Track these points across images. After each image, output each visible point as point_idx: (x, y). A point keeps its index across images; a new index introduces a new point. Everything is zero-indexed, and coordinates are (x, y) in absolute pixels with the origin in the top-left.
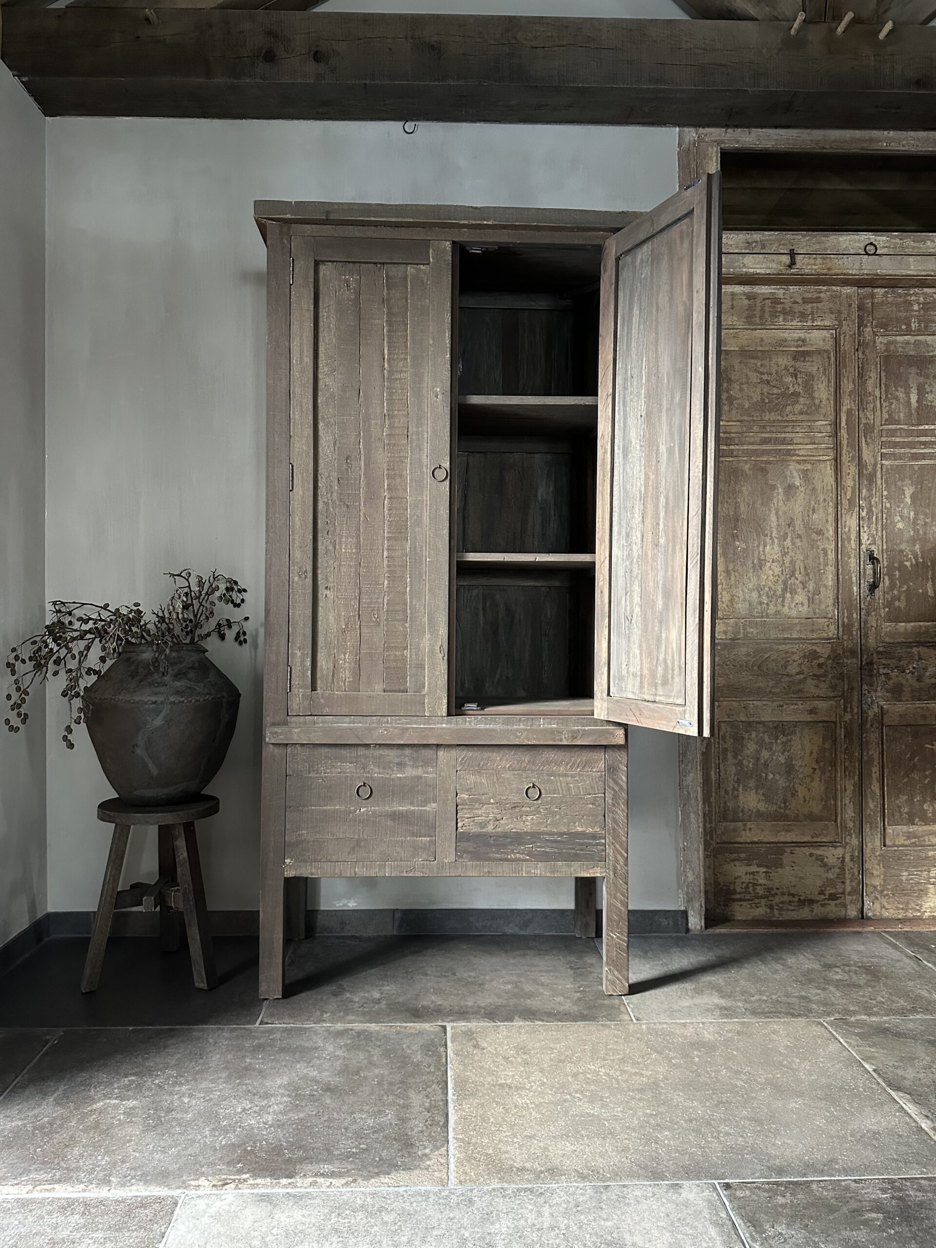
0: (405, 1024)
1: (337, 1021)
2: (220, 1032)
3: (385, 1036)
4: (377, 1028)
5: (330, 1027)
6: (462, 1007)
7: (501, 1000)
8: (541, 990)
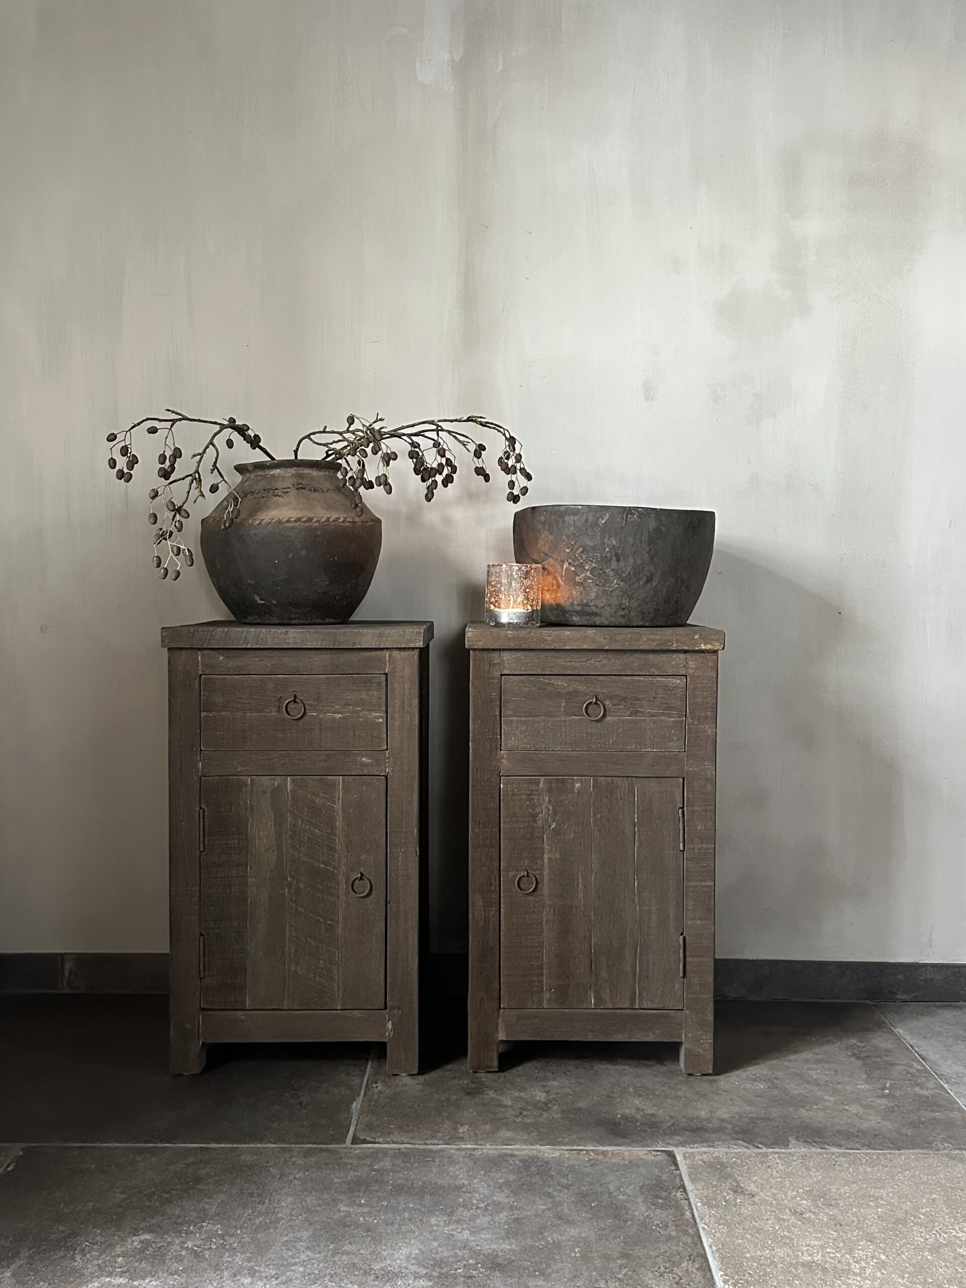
0: (601, 1148)
1: (482, 1140)
2: (287, 1155)
3: (572, 1168)
4: (557, 1154)
5: (474, 1149)
6: (692, 1120)
7: (753, 1109)
8: (819, 1093)
